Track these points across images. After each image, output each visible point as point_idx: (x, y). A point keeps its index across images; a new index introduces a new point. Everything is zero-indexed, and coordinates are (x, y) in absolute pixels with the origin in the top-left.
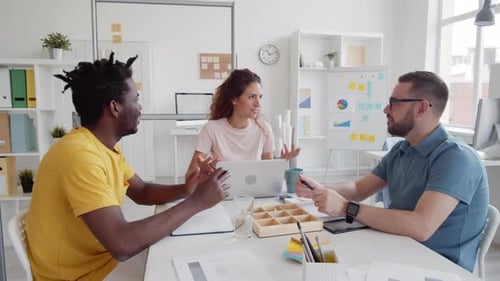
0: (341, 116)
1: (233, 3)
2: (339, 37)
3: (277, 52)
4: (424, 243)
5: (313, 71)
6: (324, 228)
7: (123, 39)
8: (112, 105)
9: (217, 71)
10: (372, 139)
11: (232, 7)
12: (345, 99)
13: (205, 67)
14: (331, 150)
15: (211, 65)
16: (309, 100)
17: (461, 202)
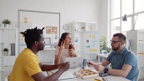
0: (88, 44)
1: (60, 13)
2: (86, 23)
3: (68, 26)
4: (125, 78)
5: (79, 32)
6: (99, 76)
7: (28, 22)
8: (35, 42)
9: (51, 31)
10: (96, 51)
11: (60, 14)
12: (88, 40)
13: (48, 30)
14: (85, 54)
15: (50, 30)
16: (77, 40)
17: (133, 67)
